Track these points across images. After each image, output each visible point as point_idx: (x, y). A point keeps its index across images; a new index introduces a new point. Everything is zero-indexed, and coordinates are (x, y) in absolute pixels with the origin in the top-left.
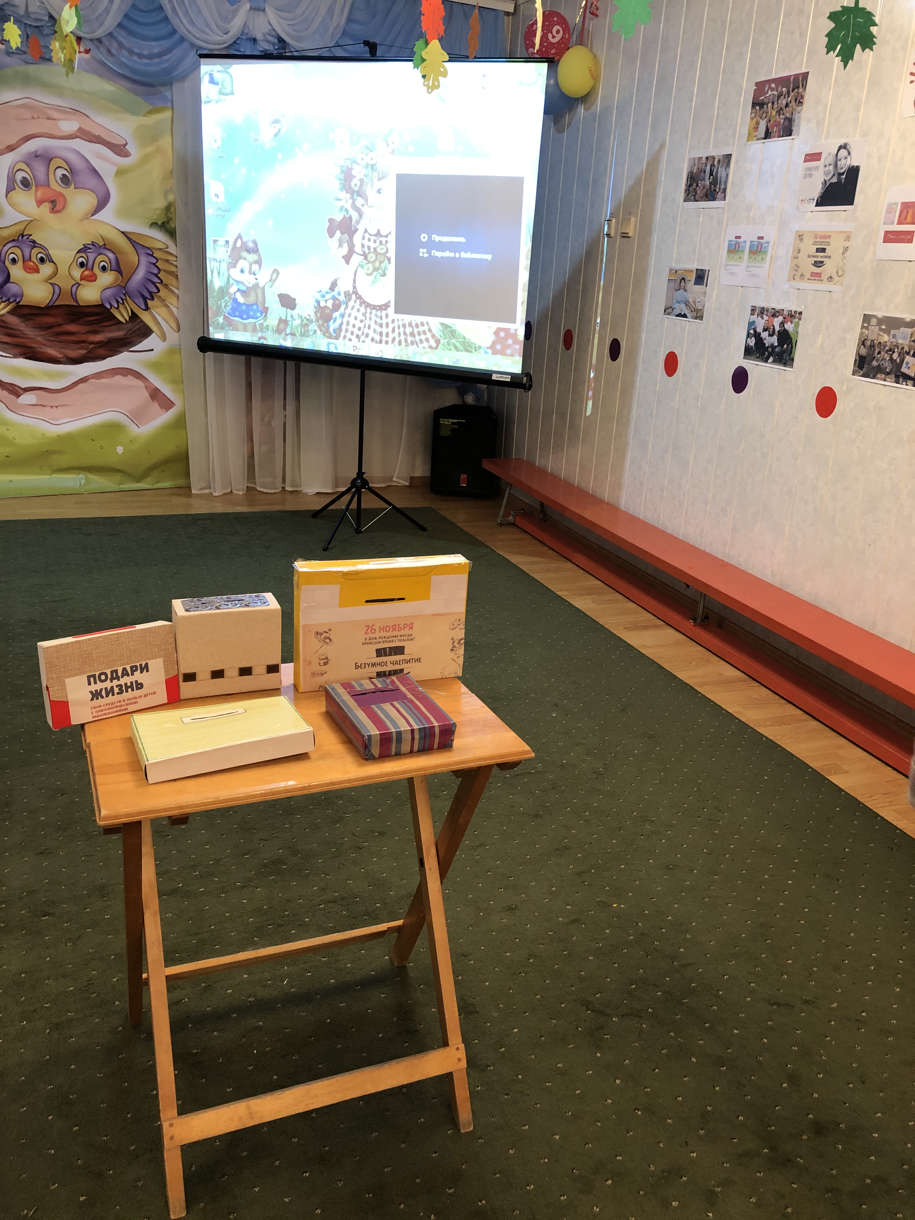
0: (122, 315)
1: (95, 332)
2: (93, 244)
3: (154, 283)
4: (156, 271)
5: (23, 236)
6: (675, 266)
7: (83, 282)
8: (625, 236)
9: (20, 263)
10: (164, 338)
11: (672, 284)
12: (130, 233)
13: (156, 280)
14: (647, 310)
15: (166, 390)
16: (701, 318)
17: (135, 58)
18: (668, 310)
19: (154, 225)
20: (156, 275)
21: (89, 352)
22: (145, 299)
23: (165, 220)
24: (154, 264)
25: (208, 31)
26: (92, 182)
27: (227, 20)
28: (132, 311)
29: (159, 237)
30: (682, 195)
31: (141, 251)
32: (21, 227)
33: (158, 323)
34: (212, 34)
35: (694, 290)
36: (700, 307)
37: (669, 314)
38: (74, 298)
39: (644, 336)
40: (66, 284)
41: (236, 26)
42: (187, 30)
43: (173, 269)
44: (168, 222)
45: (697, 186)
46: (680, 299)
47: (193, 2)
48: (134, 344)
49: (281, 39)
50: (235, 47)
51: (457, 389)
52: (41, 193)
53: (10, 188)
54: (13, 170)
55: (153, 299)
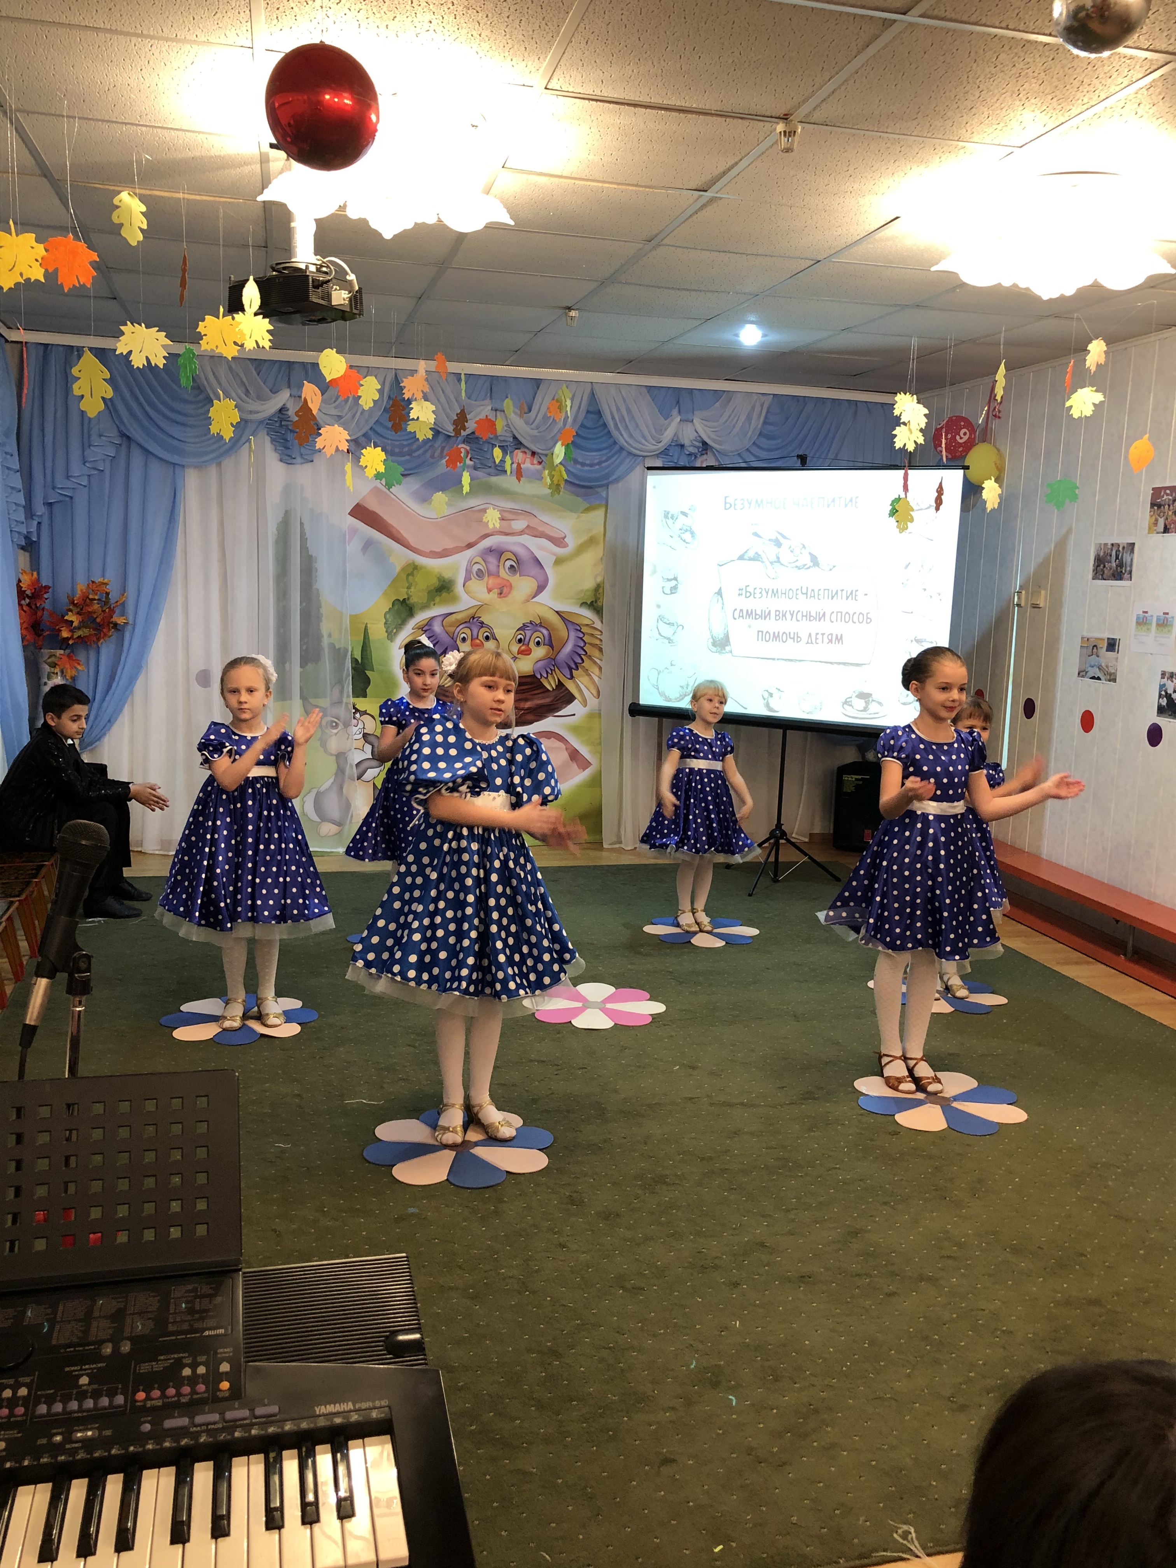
0: (550, 684)
1: (526, 700)
2: (531, 622)
3: (580, 655)
5: (474, 618)
6: (1086, 634)
7: (520, 656)
8: (1035, 606)
9: (469, 642)
10: (585, 703)
11: (1085, 650)
12: (563, 612)
13: (582, 652)
14: (1060, 672)
15: (584, 751)
16: (1114, 680)
17: (579, 466)
18: (1082, 673)
19: (583, 604)
20: (582, 648)
21: (519, 717)
22: (571, 669)
23: (593, 599)
24: (581, 638)
25: (643, 441)
26: (535, 571)
27: (661, 431)
28: (559, 680)
29: (587, 615)
30: (1090, 574)
31: (571, 627)
32: (472, 611)
33: (580, 691)
34: (646, 443)
35: (1107, 657)
36: (1113, 671)
37: (1083, 676)
39: (1059, 696)
41: (667, 436)
42: (627, 442)
43: (598, 642)
44: (596, 601)
45: (1104, 567)
46: (1093, 664)
47: (633, 418)
48: (559, 709)
49: (704, 443)
50: (665, 453)
51: (858, 746)
52: (492, 581)
53: (467, 579)
54: (471, 563)
55: (577, 669)
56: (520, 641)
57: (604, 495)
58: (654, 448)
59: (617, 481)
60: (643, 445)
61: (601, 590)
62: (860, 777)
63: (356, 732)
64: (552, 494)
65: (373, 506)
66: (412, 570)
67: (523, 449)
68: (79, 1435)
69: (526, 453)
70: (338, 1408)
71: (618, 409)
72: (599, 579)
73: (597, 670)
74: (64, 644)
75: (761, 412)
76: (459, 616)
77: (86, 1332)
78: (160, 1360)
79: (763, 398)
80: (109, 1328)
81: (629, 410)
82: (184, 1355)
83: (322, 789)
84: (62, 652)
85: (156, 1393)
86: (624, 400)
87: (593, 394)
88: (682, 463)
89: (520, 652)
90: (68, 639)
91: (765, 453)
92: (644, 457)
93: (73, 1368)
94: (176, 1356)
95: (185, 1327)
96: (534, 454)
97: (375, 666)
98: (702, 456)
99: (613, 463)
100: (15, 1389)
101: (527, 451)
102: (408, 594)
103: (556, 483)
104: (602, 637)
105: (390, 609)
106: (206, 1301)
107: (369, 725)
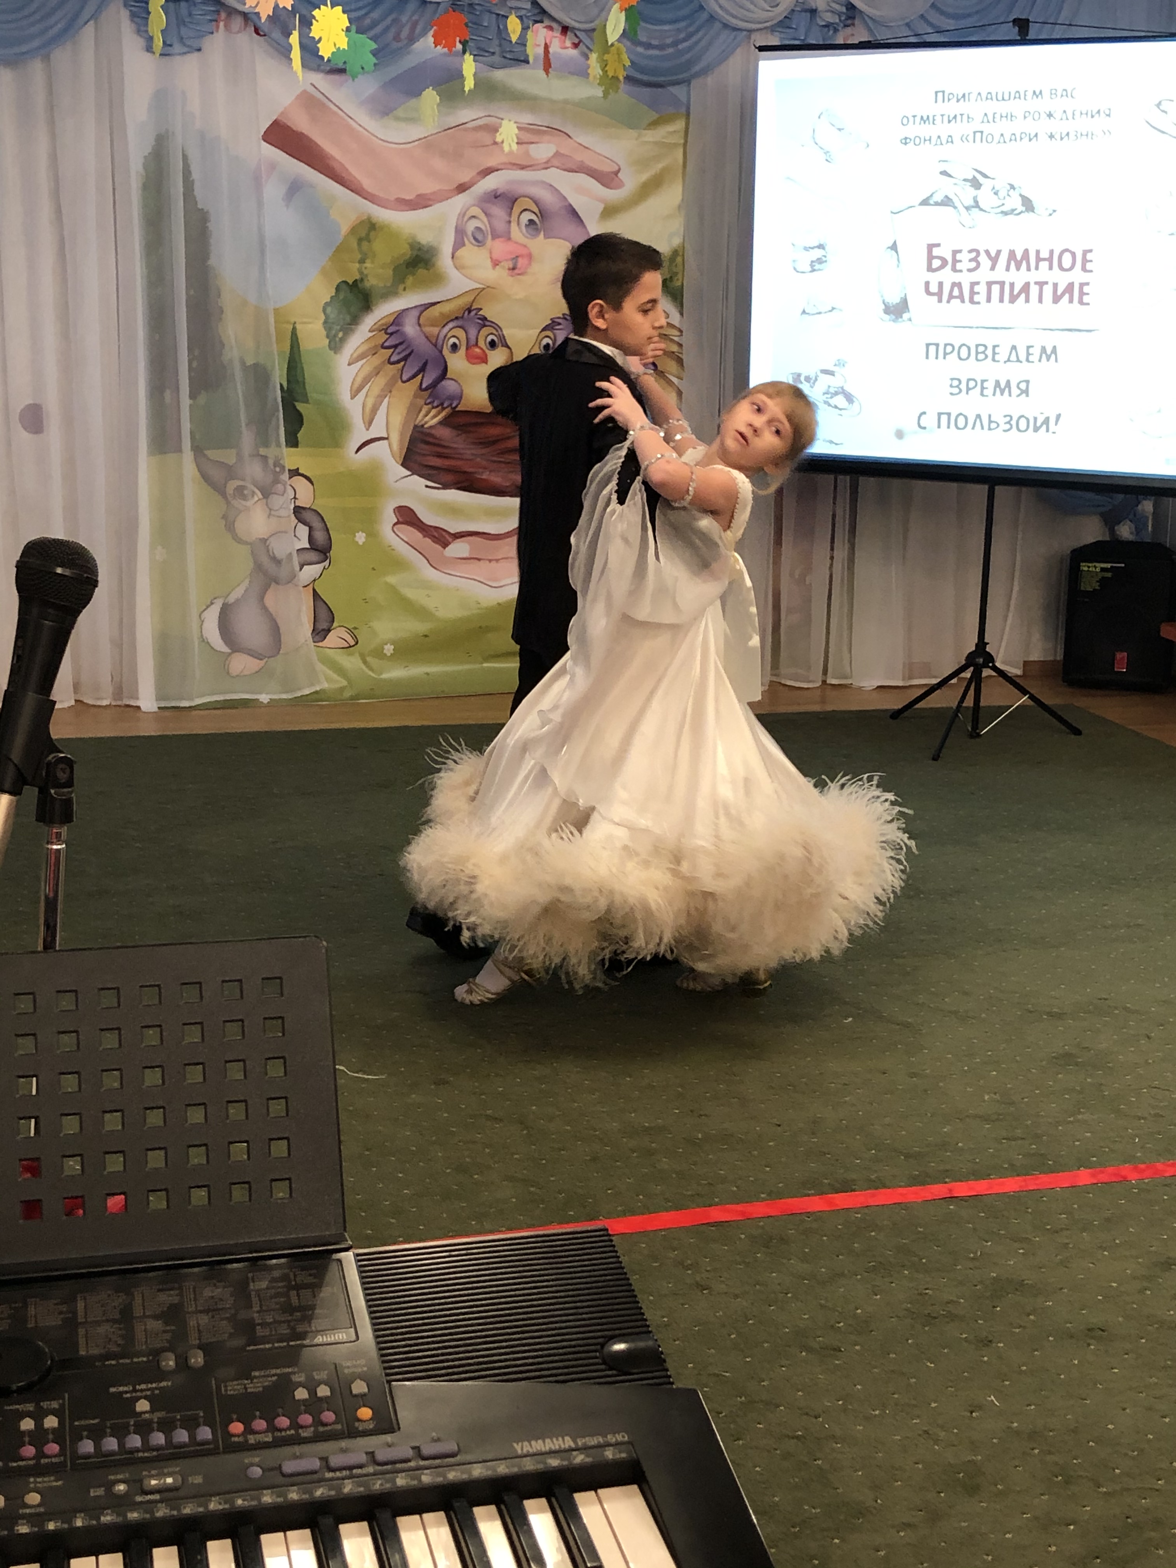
5: (470, 312)
9: (462, 350)
26: (571, 229)
32: (469, 299)
34: (754, 8)
42: (720, 6)
49: (851, 7)
50: (784, 23)
51: (1102, 515)
52: (499, 247)
53: (459, 244)
54: (464, 218)
57: (684, 100)
58: (770, 14)
59: (705, 72)
60: (748, 10)
61: (679, 261)
62: (1109, 565)
63: (284, 505)
64: (606, 94)
65: (301, 123)
66: (368, 230)
67: (547, 22)
68: (153, 1482)
69: (550, 28)
70: (550, 1444)
72: (677, 242)
76: (446, 308)
77: (129, 1337)
78: (255, 1377)
80: (165, 1332)
82: (290, 1370)
83: (231, 599)
85: (260, 1424)
88: (813, 40)
91: (951, 21)
92: (750, 31)
93: (121, 1389)
94: (278, 1371)
95: (284, 1330)
96: (565, 30)
97: (312, 395)
98: (846, 26)
99: (696, 43)
100: (39, 1418)
101: (554, 25)
102: (361, 273)
103: (610, 74)
104: (683, 340)
105: (332, 297)
106: (306, 1293)
107: (305, 494)
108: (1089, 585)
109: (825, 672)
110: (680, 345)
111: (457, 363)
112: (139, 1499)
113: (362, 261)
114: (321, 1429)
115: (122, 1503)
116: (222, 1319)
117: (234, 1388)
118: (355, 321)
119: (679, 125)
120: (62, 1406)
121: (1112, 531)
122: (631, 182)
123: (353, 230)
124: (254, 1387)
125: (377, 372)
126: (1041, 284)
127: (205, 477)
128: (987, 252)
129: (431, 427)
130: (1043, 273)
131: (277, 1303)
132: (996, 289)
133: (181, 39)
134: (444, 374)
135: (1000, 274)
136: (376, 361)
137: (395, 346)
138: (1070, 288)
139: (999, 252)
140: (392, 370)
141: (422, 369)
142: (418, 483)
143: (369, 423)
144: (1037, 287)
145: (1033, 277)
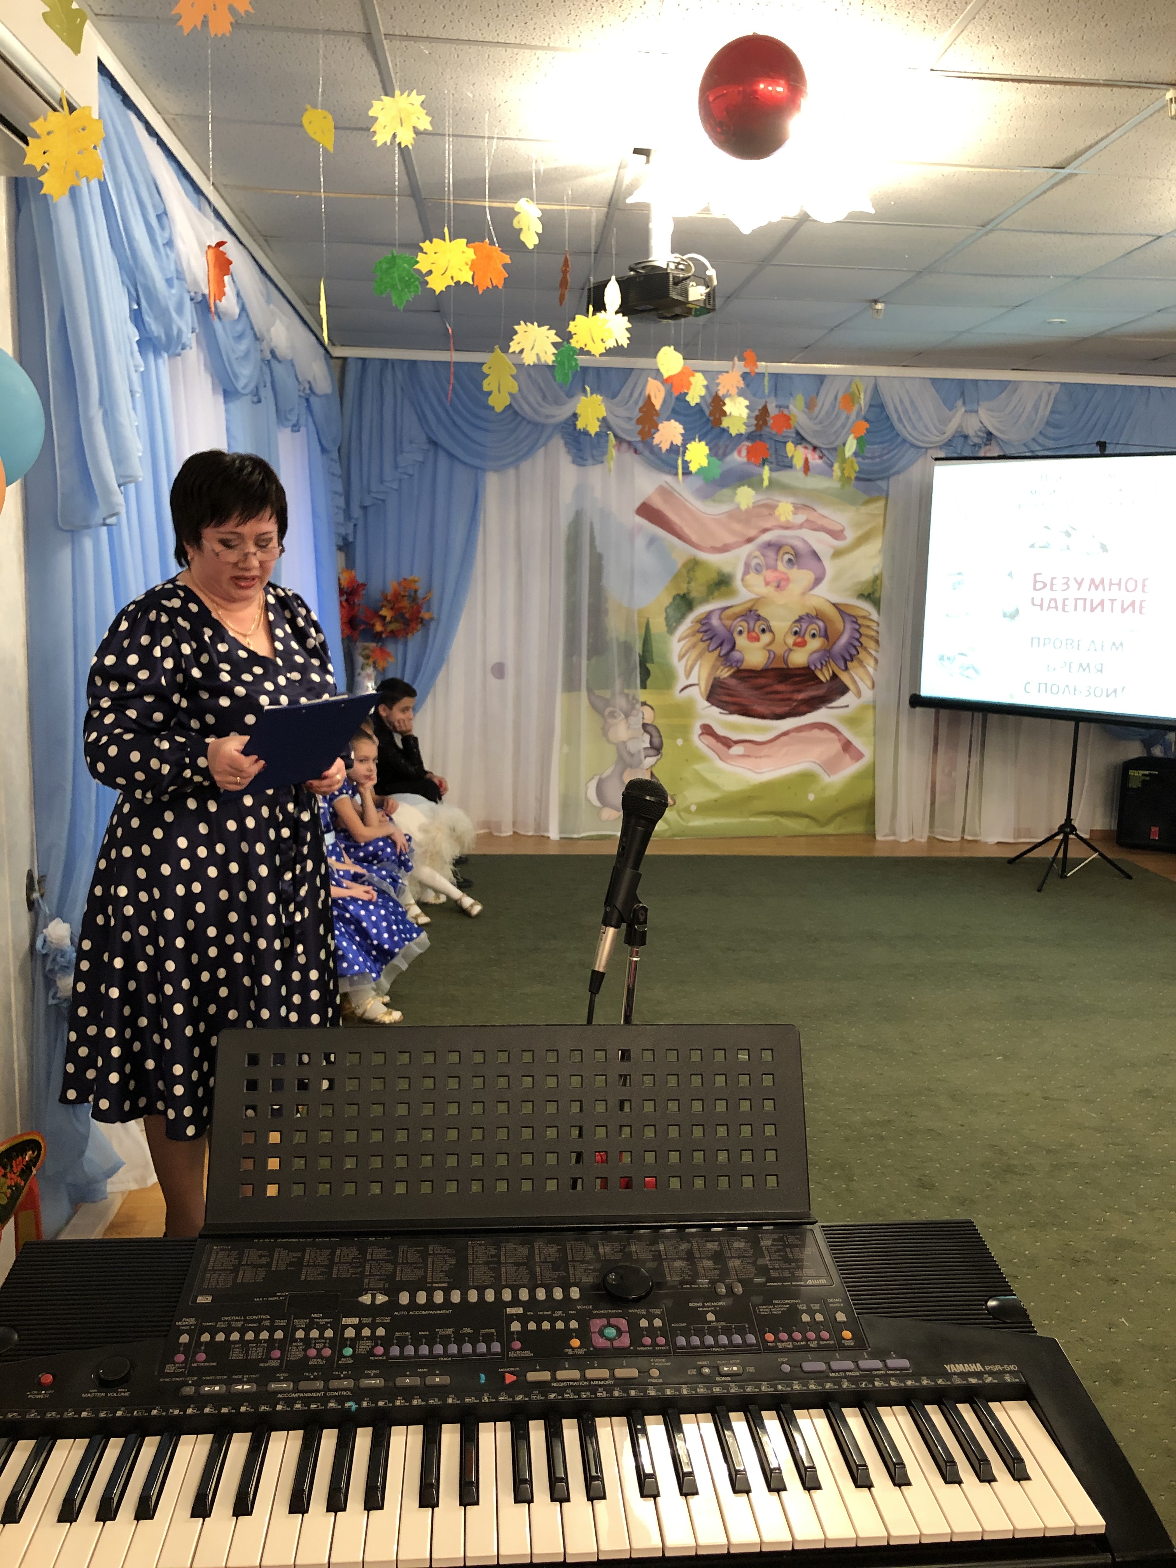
0: (824, 676)
1: (799, 691)
2: (808, 615)
3: (855, 647)
4: (857, 636)
5: (751, 611)
7: (795, 648)
9: (745, 634)
10: (859, 694)
12: (839, 604)
13: (857, 644)
15: (858, 742)
19: (861, 596)
20: (858, 640)
21: (793, 709)
22: (845, 661)
23: (870, 591)
24: (857, 630)
25: (926, 433)
26: (813, 563)
27: (945, 422)
28: (833, 672)
29: (866, 607)
31: (847, 619)
32: (751, 604)
33: (855, 682)
34: (930, 435)
38: (786, 662)
40: (779, 650)
41: (951, 429)
42: (910, 434)
43: (873, 633)
44: (873, 593)
47: (916, 409)
48: (831, 701)
49: (989, 434)
50: (949, 444)
51: (1142, 741)
52: (770, 575)
53: (746, 572)
54: (750, 556)
55: (852, 660)
56: (796, 633)
57: (885, 488)
58: (938, 439)
59: (898, 473)
60: (926, 436)
61: (878, 582)
62: (1147, 772)
63: (636, 721)
64: (843, 487)
65: (659, 504)
66: (693, 565)
67: (805, 444)
68: (725, 1369)
69: (806, 448)
70: (968, 1368)
71: (901, 402)
72: (877, 571)
73: (872, 662)
74: (377, 637)
75: (1048, 400)
76: (737, 610)
77: (695, 1270)
78: (776, 1304)
79: (1050, 387)
81: (912, 402)
82: (796, 1301)
83: (604, 776)
84: (374, 645)
85: (784, 1336)
86: (908, 392)
87: (876, 388)
88: (966, 454)
89: (795, 644)
90: (382, 633)
91: (1051, 442)
92: (927, 448)
93: (696, 1304)
94: (789, 1302)
95: (787, 1274)
96: (815, 448)
97: (656, 659)
98: (986, 445)
99: (893, 456)
100: (650, 1318)
101: (808, 446)
102: (688, 589)
103: (846, 475)
104: (879, 629)
105: (671, 604)
106: (796, 1251)
107: (648, 716)
108: (1134, 784)
109: (963, 831)
110: (878, 632)
111: (741, 641)
112: (718, 1379)
113: (689, 583)
114: (822, 1343)
115: (707, 1380)
116: (748, 1263)
117: (764, 1310)
118: (683, 616)
119: (881, 503)
120: (662, 1312)
121: (1149, 751)
122: (851, 535)
123: (685, 565)
124: (777, 1311)
125: (694, 646)
126: (1113, 601)
127: (593, 705)
128: (1075, 579)
129: (724, 678)
130: (1114, 593)
131: (780, 1256)
132: (1080, 603)
133: (593, 457)
134: (733, 648)
135: (1084, 593)
136: (694, 639)
137: (706, 632)
138: (1133, 604)
139: (1083, 580)
140: (703, 645)
141: (721, 645)
142: (715, 710)
143: (688, 675)
144: (1110, 602)
145: (1106, 595)
